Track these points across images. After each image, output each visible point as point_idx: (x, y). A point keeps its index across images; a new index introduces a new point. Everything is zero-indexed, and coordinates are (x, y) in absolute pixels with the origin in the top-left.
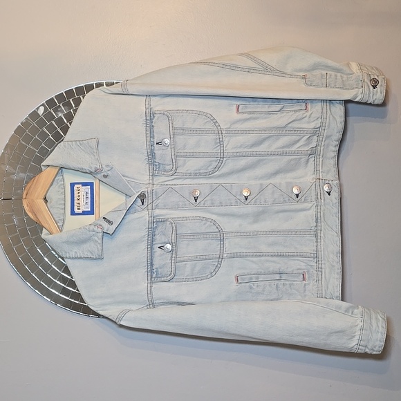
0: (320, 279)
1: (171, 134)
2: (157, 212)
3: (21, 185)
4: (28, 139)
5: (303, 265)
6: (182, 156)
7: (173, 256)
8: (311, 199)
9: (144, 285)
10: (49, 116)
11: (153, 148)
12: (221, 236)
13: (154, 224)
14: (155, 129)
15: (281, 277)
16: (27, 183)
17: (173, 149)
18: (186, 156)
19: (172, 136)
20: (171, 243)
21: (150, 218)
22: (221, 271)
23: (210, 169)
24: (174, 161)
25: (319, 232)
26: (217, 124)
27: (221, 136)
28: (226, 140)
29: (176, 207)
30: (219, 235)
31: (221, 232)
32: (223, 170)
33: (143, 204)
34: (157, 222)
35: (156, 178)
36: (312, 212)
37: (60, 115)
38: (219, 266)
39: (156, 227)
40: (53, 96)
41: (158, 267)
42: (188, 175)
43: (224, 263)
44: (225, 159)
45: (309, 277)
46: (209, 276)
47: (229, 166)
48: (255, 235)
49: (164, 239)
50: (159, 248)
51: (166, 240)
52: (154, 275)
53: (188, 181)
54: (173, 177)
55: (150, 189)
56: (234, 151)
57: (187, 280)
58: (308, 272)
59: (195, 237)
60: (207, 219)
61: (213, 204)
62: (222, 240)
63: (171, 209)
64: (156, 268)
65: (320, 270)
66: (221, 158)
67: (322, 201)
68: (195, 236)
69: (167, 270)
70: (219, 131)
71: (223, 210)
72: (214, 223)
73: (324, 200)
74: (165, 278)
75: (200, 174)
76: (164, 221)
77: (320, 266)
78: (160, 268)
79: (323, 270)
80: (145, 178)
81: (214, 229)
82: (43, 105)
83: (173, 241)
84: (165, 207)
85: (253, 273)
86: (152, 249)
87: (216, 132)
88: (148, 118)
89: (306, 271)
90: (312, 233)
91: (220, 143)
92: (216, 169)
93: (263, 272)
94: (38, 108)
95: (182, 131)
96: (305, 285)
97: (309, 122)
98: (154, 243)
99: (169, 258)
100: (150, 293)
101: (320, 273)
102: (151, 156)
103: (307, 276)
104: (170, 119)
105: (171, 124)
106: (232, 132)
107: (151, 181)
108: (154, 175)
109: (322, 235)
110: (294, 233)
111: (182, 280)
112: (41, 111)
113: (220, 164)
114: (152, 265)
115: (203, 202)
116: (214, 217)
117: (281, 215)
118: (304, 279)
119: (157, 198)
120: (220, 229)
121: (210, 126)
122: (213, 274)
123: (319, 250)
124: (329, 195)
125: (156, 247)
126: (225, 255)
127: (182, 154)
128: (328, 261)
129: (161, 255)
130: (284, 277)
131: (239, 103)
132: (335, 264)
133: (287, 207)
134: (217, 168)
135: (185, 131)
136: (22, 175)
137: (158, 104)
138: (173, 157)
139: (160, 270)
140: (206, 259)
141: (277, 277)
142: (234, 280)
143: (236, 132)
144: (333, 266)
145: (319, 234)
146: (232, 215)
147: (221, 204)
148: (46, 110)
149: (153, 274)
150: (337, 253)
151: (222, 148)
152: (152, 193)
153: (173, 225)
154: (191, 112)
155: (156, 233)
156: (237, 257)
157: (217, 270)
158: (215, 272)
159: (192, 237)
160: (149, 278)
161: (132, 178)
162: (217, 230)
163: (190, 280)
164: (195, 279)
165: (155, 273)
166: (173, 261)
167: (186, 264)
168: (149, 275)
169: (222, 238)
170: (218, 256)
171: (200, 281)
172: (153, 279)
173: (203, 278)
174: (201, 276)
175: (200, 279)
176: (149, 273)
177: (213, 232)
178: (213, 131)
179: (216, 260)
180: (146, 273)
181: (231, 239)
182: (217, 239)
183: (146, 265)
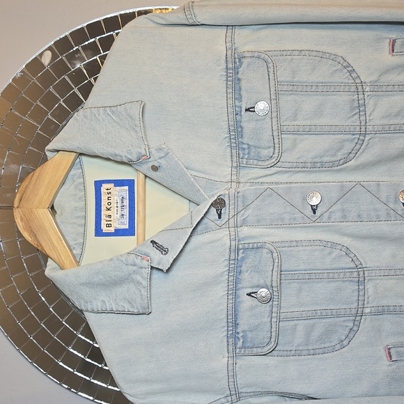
1: (273, 89)
2: (245, 231)
3: (12, 184)
4: (24, 106)
6: (289, 133)
7: (275, 310)
9: (221, 361)
10: (59, 67)
11: (238, 118)
12: (360, 275)
13: (239, 254)
14: (244, 84)
16: (22, 180)
17: (274, 120)
18: (293, 133)
19: (273, 97)
20: (270, 287)
21: (233, 243)
22: (360, 338)
23: (340, 155)
24: (276, 141)
26: (354, 75)
27: (361, 96)
28: (370, 103)
29: (278, 223)
30: (355, 274)
31: (359, 267)
32: (364, 158)
33: (220, 217)
34: (245, 249)
35: (243, 172)
37: (78, 66)
38: (355, 328)
39: (243, 258)
40: (67, 33)
41: (246, 328)
42: (301, 165)
43: (366, 323)
44: (368, 137)
46: (338, 347)
47: (375, 149)
49: (257, 279)
50: (249, 295)
51: (262, 282)
52: (240, 344)
53: (300, 177)
54: (274, 170)
55: (232, 191)
56: (386, 122)
57: (298, 353)
59: (313, 276)
60: (334, 245)
61: (344, 218)
62: (361, 282)
63: (271, 225)
64: (243, 331)
66: (362, 133)
68: (310, 276)
69: (263, 335)
70: (359, 87)
71: (365, 228)
72: (348, 251)
74: (259, 350)
75: (322, 164)
76: (258, 248)
78: (251, 331)
80: (226, 171)
81: (346, 262)
82: (50, 49)
83: (274, 284)
84: (258, 223)
86: (236, 296)
87: (353, 89)
88: (230, 66)
91: (360, 108)
92: (352, 156)
94: (41, 55)
95: (290, 88)
98: (240, 286)
99: (267, 313)
100: (232, 374)
102: (236, 131)
104: (271, 65)
105: (271, 75)
106: (380, 89)
107: (234, 178)
108: (239, 167)
111: (288, 354)
112: (47, 59)
113: (358, 146)
114: (236, 325)
115: (326, 215)
116: (346, 241)
119: (246, 207)
120: (358, 263)
121: (343, 77)
122: (345, 343)
125: (243, 293)
126: (367, 310)
127: (291, 129)
129: (252, 308)
131: (394, 36)
134: (353, 153)
135: (295, 88)
136: (13, 167)
137: (246, 41)
138: (275, 134)
139: (249, 335)
140: (332, 316)
142: (384, 354)
143: (390, 88)
146: (381, 238)
147: (360, 219)
148: (54, 56)
149: (237, 341)
151: (363, 118)
152: (236, 197)
153: (275, 255)
154: (307, 53)
155: (244, 268)
156: (389, 313)
157: (351, 335)
158: (347, 340)
159: (307, 277)
160: (231, 348)
161: (201, 172)
162: (352, 265)
163: (304, 353)
164: (312, 352)
165: (241, 341)
166: (274, 320)
167: (296, 325)
168: (231, 343)
169: (361, 279)
170: (354, 312)
171: (321, 356)
172: (238, 350)
173: (326, 350)
174: (323, 346)
175: (321, 351)
176: (230, 340)
177: (345, 269)
178: (347, 88)
179: (351, 318)
180: (226, 339)
181: (378, 281)
182: (351, 281)
183: (226, 324)
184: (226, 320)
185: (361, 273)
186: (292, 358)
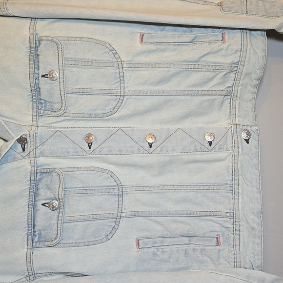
0: (238, 243)
1: (61, 64)
2: (41, 160)
5: (217, 227)
6: (72, 93)
7: (61, 215)
8: (227, 148)
9: (22, 252)
11: (37, 81)
12: (119, 191)
13: (38, 176)
14: (40, 58)
15: (190, 241)
17: (62, 84)
18: (76, 93)
19: (61, 68)
20: (58, 199)
21: (33, 169)
22: (119, 233)
23: (108, 109)
24: (63, 98)
25: (236, 186)
26: (117, 56)
27: (121, 70)
28: (127, 74)
29: (66, 155)
30: (117, 190)
31: (119, 185)
32: (123, 111)
33: (24, 150)
34: (41, 173)
35: (41, 119)
36: (228, 162)
38: (116, 227)
39: (40, 179)
41: (40, 228)
42: (81, 115)
43: (123, 223)
44: (126, 98)
45: (224, 242)
46: (105, 239)
47: (131, 105)
48: (159, 189)
49: (49, 194)
50: (43, 205)
51: (52, 196)
52: (36, 239)
53: (81, 124)
54: (62, 118)
55: (32, 132)
56: (137, 88)
57: (77, 245)
58: (223, 235)
60: (103, 170)
61: (110, 152)
62: (120, 195)
63: (59, 157)
64: (39, 230)
65: (238, 232)
66: (122, 95)
67: (240, 150)
68: (87, 191)
69: (52, 233)
70: (120, 64)
71: (123, 159)
72: (112, 175)
73: (242, 149)
74: (50, 243)
75: (96, 115)
76: (50, 172)
77: (237, 228)
78: (44, 230)
79: (241, 233)
80: (28, 119)
81: (111, 182)
83: (60, 197)
84: (53, 154)
85: (157, 236)
86: (35, 206)
87: (116, 65)
88: (32, 45)
89: (220, 233)
90: (229, 188)
91: (121, 78)
92: (116, 110)
93: (169, 234)
95: (74, 63)
96: (219, 250)
97: (225, 56)
98: (37, 198)
99: (55, 217)
100: (29, 261)
101: (238, 237)
102: (36, 91)
103: (221, 240)
104: (60, 46)
105: (60, 53)
106: (136, 66)
107: (34, 123)
108: (38, 115)
109: (240, 191)
110: (206, 187)
111: (70, 245)
113: (119, 104)
114: (34, 226)
115: (98, 150)
116: (112, 168)
117: (191, 166)
118: (218, 243)
119: (43, 143)
120: (118, 182)
121: (109, 57)
122: (109, 237)
123: (237, 208)
124: (248, 143)
125: (39, 203)
126: (124, 214)
127: (74, 90)
128: (247, 222)
129: (45, 214)
130: (194, 241)
131: (143, 32)
132: (255, 226)
133: (198, 157)
135: (77, 63)
137: (44, 29)
138: (62, 93)
139: (43, 233)
140: (101, 219)
141: (186, 240)
142: (135, 246)
143: (140, 66)
144: (253, 228)
145: (236, 190)
146: (134, 166)
147: (120, 153)
149: (34, 237)
150: (258, 213)
151: (122, 85)
152: (35, 137)
153: (61, 177)
154: (85, 39)
155: (40, 186)
156: (139, 216)
157: (113, 232)
158: (111, 235)
159: (84, 192)
160: (29, 242)
161: (10, 119)
162: (115, 184)
163: (81, 244)
164: (87, 244)
165: (37, 237)
166: (60, 222)
167: (75, 225)
168: (30, 239)
169: (121, 193)
170: (115, 215)
171: (92, 246)
172: (34, 244)
173: (96, 242)
174: (94, 239)
175: (93, 243)
176: (30, 237)
177: (110, 186)
178: (112, 64)
179: (113, 220)
180: (26, 236)
181: (132, 195)
182: (114, 195)
183: (27, 226)
184: (27, 223)
185: (121, 189)
186: (72, 248)
